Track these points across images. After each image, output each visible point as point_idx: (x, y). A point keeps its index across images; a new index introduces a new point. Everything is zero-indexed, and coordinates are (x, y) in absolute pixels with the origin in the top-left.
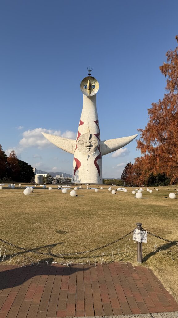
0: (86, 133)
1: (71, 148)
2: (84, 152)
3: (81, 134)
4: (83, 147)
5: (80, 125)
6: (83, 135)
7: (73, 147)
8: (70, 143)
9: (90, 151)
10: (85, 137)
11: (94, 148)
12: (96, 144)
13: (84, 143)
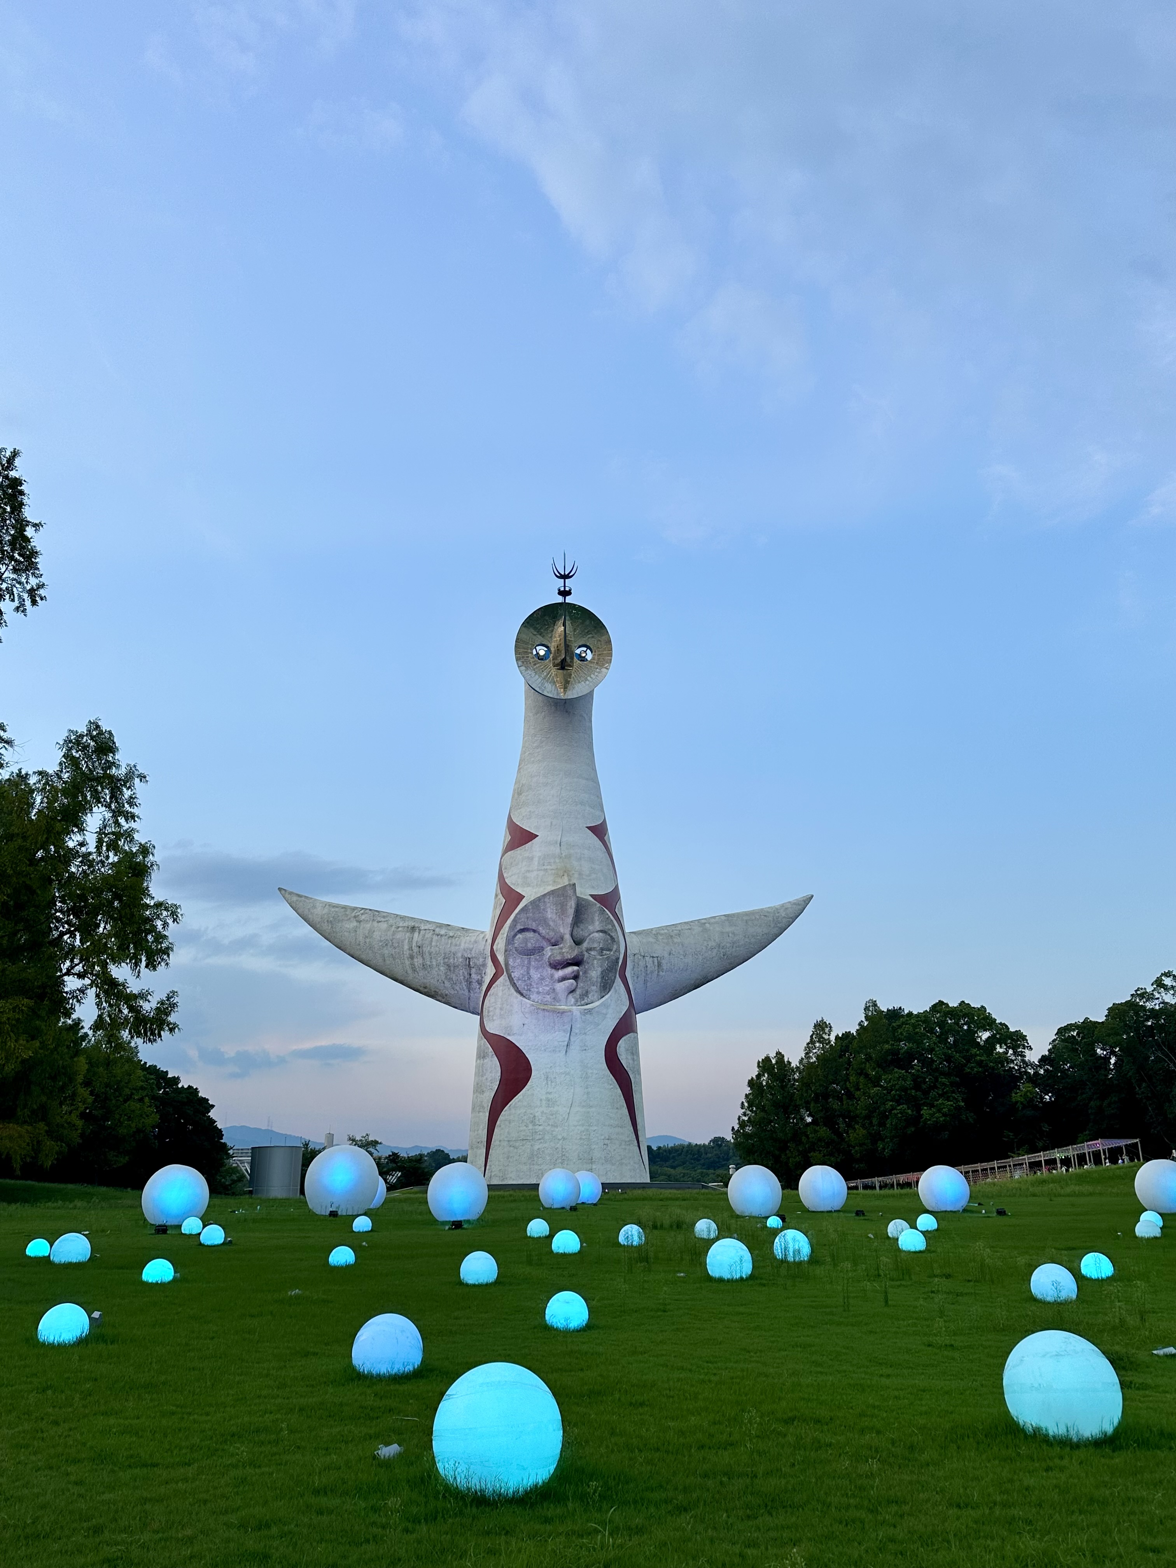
0: (552, 893)
1: (462, 972)
2: (548, 998)
4: (537, 968)
5: (511, 847)
6: (536, 903)
7: (473, 971)
8: (453, 949)
9: (578, 992)
10: (550, 913)
11: (600, 969)
12: (610, 950)
13: (542, 949)
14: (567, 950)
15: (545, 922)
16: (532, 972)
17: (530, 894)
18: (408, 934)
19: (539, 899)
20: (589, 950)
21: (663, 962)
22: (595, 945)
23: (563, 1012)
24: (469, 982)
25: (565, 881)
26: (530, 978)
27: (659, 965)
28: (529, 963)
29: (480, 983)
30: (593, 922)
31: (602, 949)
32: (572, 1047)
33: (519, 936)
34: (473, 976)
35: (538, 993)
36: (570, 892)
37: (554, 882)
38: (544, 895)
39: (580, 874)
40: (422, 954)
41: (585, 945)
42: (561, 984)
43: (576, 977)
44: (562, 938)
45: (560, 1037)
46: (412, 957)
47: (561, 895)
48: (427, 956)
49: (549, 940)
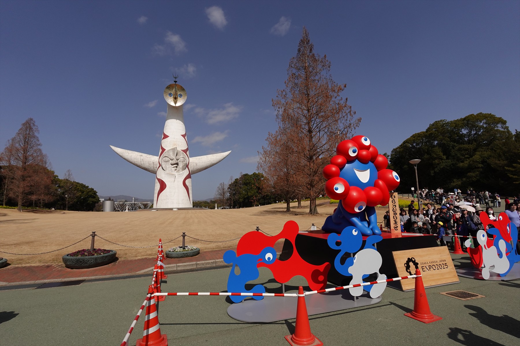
0: (172, 149)
2: (170, 171)
3: (165, 150)
4: (168, 165)
5: (163, 138)
6: (167, 151)
7: (155, 165)
8: (150, 160)
9: (177, 170)
10: (171, 153)
11: (182, 166)
12: (184, 161)
13: (169, 161)
14: (174, 162)
15: (170, 155)
16: (167, 166)
17: (167, 149)
18: (140, 157)
19: (169, 150)
20: (180, 161)
21: (198, 164)
22: (181, 160)
23: (173, 175)
24: (154, 168)
25: (175, 147)
26: (166, 167)
27: (197, 165)
28: (166, 164)
29: (156, 168)
30: (181, 155)
31: (183, 161)
32: (175, 181)
33: (164, 158)
34: (155, 166)
35: (168, 170)
36: (176, 149)
37: (173, 147)
38: (170, 150)
39: (179, 145)
40: (143, 161)
41: (179, 160)
42: (173, 168)
43: (177, 167)
44: (174, 159)
45: (173, 179)
46: (141, 162)
47: (174, 150)
48: (144, 161)
49: (171, 159)
